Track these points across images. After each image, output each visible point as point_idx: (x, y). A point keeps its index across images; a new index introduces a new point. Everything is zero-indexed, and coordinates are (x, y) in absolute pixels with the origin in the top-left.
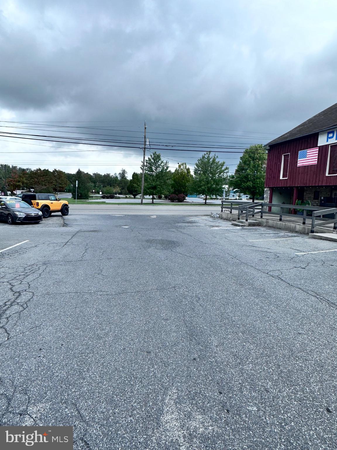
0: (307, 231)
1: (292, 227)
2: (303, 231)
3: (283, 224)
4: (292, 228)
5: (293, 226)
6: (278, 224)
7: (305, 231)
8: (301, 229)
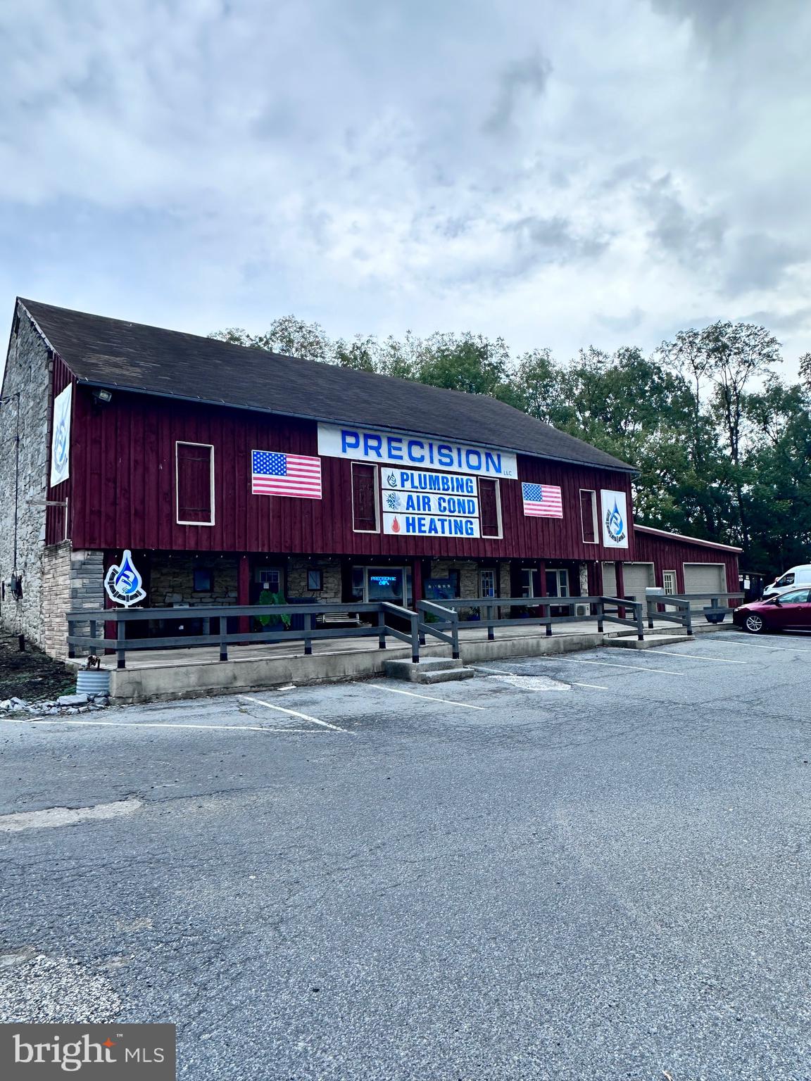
0: (562, 647)
1: (530, 646)
2: (555, 649)
3: (506, 645)
4: (530, 649)
5: (532, 644)
6: (492, 649)
7: (559, 648)
8: (550, 646)
